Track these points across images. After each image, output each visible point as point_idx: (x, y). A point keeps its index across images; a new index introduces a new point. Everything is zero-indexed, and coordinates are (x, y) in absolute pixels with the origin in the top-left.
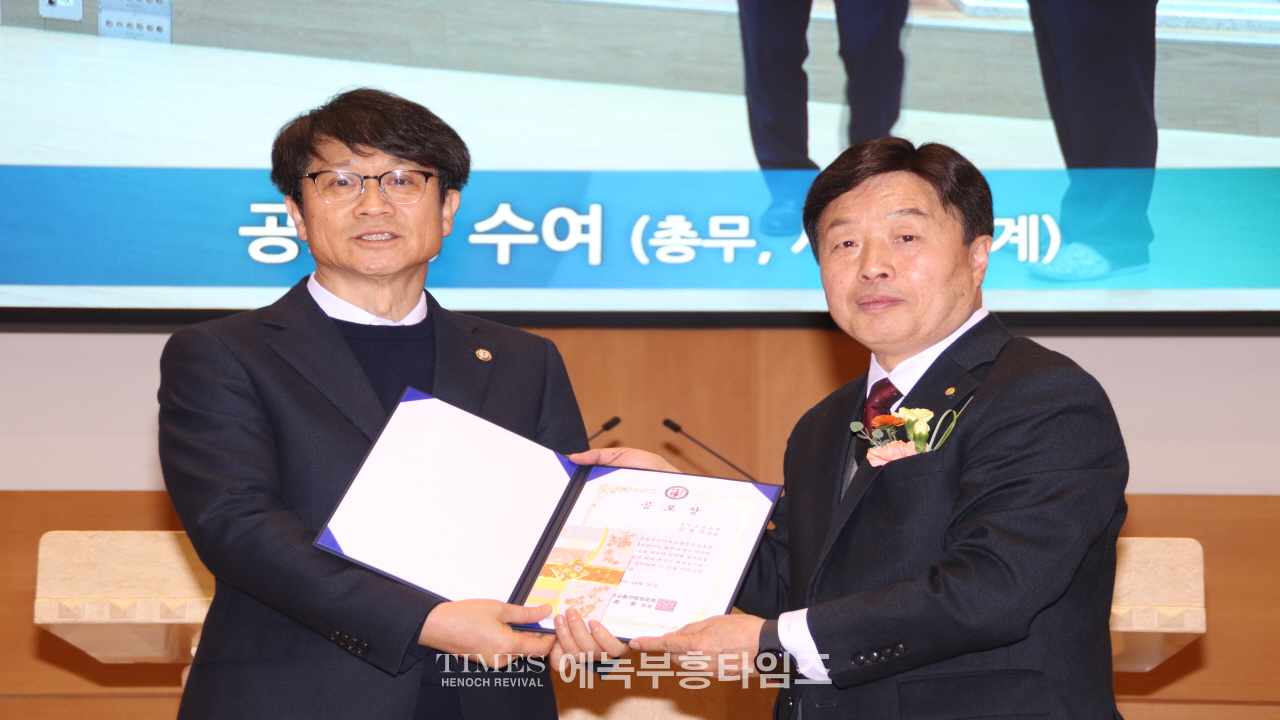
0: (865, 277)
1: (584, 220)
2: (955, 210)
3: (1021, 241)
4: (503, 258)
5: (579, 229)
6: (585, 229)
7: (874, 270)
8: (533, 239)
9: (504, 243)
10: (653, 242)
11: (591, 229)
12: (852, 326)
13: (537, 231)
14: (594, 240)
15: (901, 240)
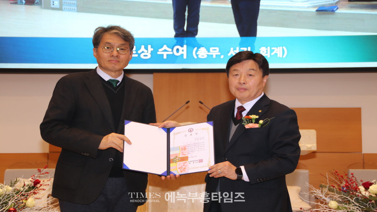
0: (240, 83)
1: (182, 48)
2: (262, 70)
3: (278, 53)
4: (165, 57)
5: (182, 51)
6: (183, 51)
7: (242, 82)
8: (171, 53)
9: (165, 54)
10: (198, 53)
11: (184, 51)
12: (235, 94)
13: (172, 51)
14: (185, 53)
15: (249, 75)
